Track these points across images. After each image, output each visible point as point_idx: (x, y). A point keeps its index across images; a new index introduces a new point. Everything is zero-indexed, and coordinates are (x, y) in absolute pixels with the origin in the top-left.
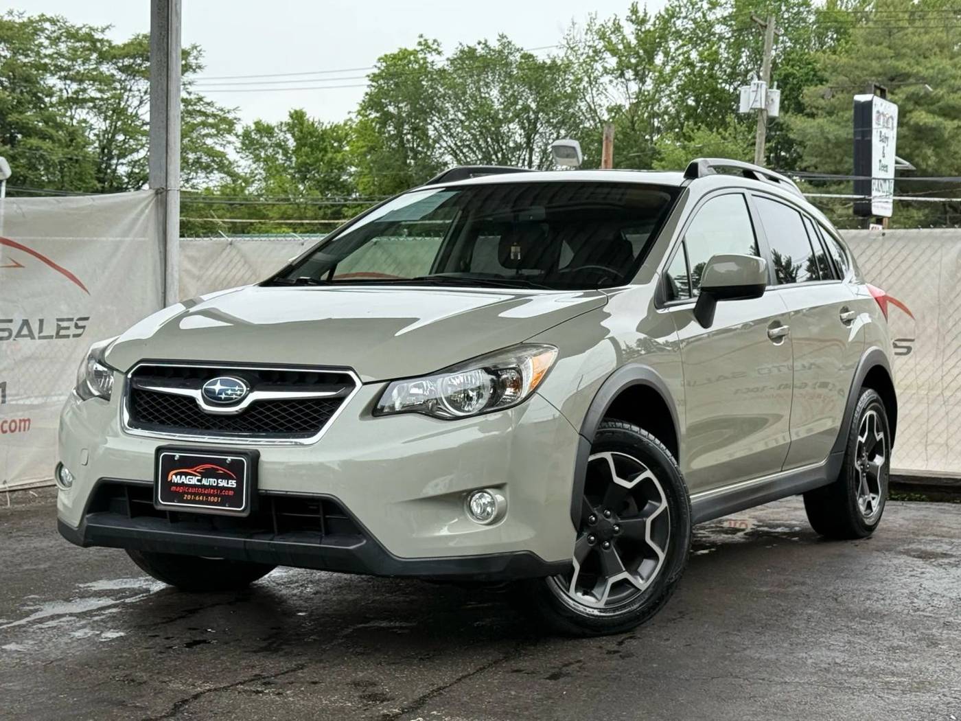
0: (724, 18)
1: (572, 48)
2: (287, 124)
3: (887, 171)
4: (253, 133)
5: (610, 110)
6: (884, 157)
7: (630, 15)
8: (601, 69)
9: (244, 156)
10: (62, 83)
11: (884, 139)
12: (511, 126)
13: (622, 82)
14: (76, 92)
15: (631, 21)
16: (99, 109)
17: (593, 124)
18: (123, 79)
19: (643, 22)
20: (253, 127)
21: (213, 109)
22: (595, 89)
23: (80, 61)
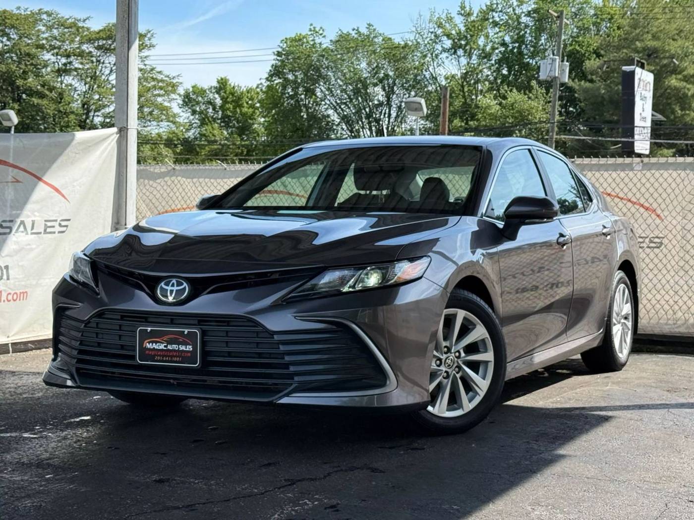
0: (529, 12)
1: (419, 34)
2: (216, 88)
3: (645, 121)
4: (191, 94)
5: (446, 78)
6: (643, 111)
7: (460, 10)
8: (440, 49)
9: (184, 110)
10: (55, 58)
11: (643, 98)
12: (376, 89)
13: (455, 58)
14: (65, 64)
15: (461, 14)
16: (81, 76)
17: (434, 88)
18: (98, 54)
19: (469, 14)
20: (191, 89)
21: (162, 76)
22: (435, 63)
23: (67, 42)
